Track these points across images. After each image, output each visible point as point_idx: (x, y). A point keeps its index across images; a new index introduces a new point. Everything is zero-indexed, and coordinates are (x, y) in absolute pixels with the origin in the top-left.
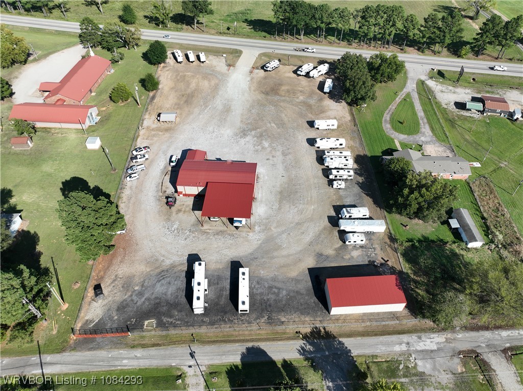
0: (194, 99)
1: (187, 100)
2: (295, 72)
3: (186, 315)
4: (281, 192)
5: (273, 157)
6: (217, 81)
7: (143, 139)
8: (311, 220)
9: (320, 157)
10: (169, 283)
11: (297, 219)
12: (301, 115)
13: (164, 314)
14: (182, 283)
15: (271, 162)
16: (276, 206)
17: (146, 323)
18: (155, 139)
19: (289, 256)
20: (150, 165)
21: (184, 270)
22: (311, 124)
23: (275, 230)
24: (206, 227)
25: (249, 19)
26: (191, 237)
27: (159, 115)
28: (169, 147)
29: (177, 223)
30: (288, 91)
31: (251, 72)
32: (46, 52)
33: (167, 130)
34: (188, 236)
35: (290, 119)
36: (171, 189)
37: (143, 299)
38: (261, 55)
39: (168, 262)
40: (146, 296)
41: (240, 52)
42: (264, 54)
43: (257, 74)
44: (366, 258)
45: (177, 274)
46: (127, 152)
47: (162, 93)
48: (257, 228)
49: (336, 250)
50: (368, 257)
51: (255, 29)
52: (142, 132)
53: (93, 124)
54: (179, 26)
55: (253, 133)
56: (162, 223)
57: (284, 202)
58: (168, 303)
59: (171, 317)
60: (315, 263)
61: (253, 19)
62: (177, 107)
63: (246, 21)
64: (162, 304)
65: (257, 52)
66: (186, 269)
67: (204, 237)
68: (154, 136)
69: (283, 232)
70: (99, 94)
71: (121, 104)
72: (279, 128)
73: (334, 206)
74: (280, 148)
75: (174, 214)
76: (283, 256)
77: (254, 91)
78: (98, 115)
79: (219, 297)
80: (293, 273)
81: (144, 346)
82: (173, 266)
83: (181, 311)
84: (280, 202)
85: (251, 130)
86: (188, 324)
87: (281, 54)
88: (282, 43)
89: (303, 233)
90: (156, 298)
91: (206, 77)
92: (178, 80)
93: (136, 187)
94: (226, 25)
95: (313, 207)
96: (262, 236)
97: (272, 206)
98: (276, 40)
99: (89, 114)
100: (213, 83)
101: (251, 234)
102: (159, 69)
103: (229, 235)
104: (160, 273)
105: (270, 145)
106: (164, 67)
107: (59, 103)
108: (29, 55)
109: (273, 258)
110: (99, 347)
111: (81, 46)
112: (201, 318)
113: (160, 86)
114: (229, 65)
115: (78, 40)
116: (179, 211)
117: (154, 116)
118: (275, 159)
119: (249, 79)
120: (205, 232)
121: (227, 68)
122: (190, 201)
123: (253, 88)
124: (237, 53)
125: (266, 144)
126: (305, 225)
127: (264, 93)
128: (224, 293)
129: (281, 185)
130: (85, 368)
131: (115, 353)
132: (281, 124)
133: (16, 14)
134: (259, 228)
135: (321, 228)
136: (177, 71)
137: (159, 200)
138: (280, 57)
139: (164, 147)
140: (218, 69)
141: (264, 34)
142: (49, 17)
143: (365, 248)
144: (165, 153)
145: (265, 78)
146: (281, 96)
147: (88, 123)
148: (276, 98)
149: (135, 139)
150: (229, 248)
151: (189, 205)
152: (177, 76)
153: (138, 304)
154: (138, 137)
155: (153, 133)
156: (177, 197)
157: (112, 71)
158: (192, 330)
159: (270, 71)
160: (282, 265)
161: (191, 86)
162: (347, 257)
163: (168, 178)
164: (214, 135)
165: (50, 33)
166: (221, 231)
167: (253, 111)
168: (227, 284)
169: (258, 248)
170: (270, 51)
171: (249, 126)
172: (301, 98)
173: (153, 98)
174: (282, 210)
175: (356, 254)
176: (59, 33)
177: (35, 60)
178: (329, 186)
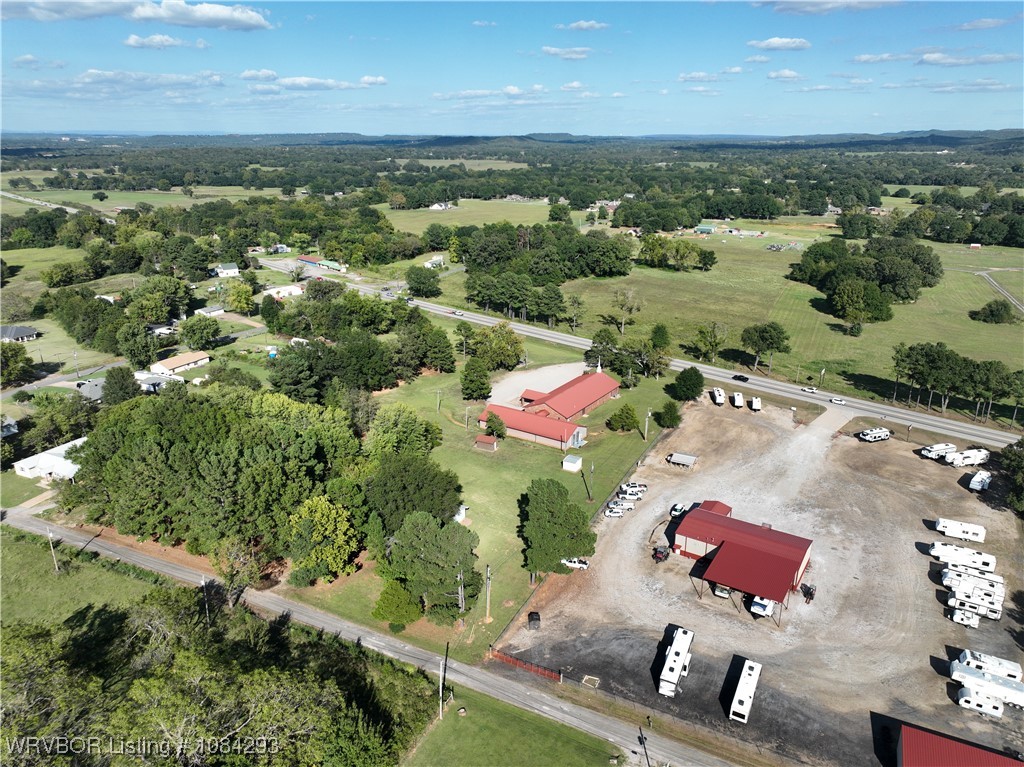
0: (728, 449)
1: (717, 448)
2: (918, 452)
3: (646, 691)
4: (846, 598)
5: (844, 548)
6: (772, 437)
7: (641, 477)
8: (896, 650)
9: (937, 572)
10: (632, 646)
11: (868, 640)
12: (914, 509)
13: (614, 678)
14: (651, 653)
15: (839, 554)
16: (834, 612)
17: (586, 677)
18: (657, 481)
19: (838, 682)
20: (641, 507)
21: (655, 640)
22: (931, 525)
23: (820, 641)
24: (705, 601)
25: (850, 372)
26: (679, 605)
27: (671, 455)
28: (676, 494)
29: (663, 583)
30: (897, 474)
31: (834, 437)
32: (538, 363)
33: (677, 475)
34: (674, 603)
35: (891, 509)
36: (664, 542)
37: (590, 650)
38: (857, 420)
39: (636, 622)
40: (595, 648)
41: (823, 409)
42: (865, 419)
43: (845, 441)
44: (1001, 742)
45: (645, 640)
46: (614, 485)
47: (681, 433)
48: (789, 628)
49: (936, 706)
50: (1006, 742)
51: (857, 386)
52: (639, 469)
53: (576, 446)
54: (730, 364)
55: (817, 511)
56: (640, 576)
57: (849, 611)
58: (622, 667)
59: (623, 685)
60: (887, 709)
61: (856, 373)
62: (700, 453)
63: (844, 373)
64: (615, 666)
65: (852, 414)
66: (661, 639)
67: (699, 612)
68: (656, 476)
69: (835, 649)
70: (593, 417)
71: (619, 432)
72: (865, 515)
73: (947, 647)
74: (862, 542)
75: (661, 571)
76: (826, 679)
77: (834, 460)
78: (585, 439)
79: (703, 689)
80: (842, 708)
81: (575, 702)
82: (641, 630)
83: (639, 684)
84: (842, 609)
85: (814, 507)
86: (644, 703)
87: (896, 424)
88: (904, 411)
89: (875, 663)
90: (608, 656)
91: (755, 428)
92: (710, 424)
93: (615, 527)
94: (807, 374)
95: (903, 635)
96: (797, 642)
97: (826, 609)
98: (893, 406)
99: (575, 433)
100: (765, 437)
101: (777, 633)
102: (686, 406)
103: (740, 622)
104: (621, 630)
105: (844, 533)
106: (692, 405)
107: (541, 414)
108: (519, 362)
109: (808, 675)
110: (516, 678)
111: (584, 364)
112: (666, 704)
113: (681, 425)
114: (799, 422)
115: (583, 357)
116: (670, 570)
117: (662, 457)
118: (846, 551)
119: (829, 444)
120: (701, 606)
121: (793, 424)
122: (690, 563)
123: (832, 457)
124: (818, 410)
125: (836, 530)
126: (881, 653)
127: (851, 467)
128: (712, 688)
129: (849, 588)
130: (493, 693)
131: (536, 693)
132: (874, 513)
133: (515, 321)
134: (794, 630)
135: (912, 668)
136: (712, 413)
137: (643, 549)
138: (893, 428)
139: (668, 493)
140: (778, 423)
141: (871, 394)
142: (553, 329)
143: (1002, 727)
144: (667, 499)
145: (858, 449)
146: (882, 477)
147: (569, 444)
148: (871, 478)
149: (629, 473)
150: (735, 637)
151: (686, 568)
152: (709, 419)
153: (581, 653)
154: (633, 473)
155: (656, 473)
156: (671, 553)
157: (618, 396)
158: (649, 711)
159: (870, 442)
160: (823, 689)
161: (728, 435)
162: (958, 725)
163: (663, 528)
164: (749, 498)
165: (550, 345)
166: (728, 614)
167: (825, 485)
168: (720, 680)
169: (786, 654)
170: (879, 417)
171: (813, 502)
172: (921, 487)
173: (667, 436)
174: (843, 621)
175: (977, 727)
176: (560, 346)
177: (524, 369)
178: (946, 616)
